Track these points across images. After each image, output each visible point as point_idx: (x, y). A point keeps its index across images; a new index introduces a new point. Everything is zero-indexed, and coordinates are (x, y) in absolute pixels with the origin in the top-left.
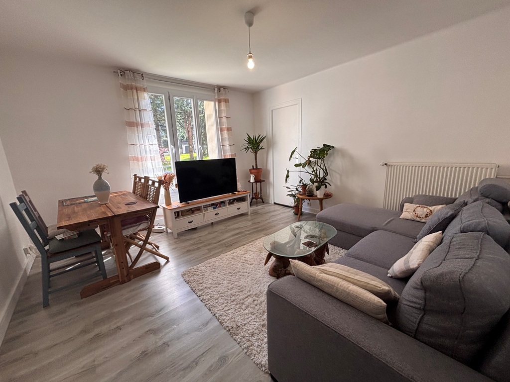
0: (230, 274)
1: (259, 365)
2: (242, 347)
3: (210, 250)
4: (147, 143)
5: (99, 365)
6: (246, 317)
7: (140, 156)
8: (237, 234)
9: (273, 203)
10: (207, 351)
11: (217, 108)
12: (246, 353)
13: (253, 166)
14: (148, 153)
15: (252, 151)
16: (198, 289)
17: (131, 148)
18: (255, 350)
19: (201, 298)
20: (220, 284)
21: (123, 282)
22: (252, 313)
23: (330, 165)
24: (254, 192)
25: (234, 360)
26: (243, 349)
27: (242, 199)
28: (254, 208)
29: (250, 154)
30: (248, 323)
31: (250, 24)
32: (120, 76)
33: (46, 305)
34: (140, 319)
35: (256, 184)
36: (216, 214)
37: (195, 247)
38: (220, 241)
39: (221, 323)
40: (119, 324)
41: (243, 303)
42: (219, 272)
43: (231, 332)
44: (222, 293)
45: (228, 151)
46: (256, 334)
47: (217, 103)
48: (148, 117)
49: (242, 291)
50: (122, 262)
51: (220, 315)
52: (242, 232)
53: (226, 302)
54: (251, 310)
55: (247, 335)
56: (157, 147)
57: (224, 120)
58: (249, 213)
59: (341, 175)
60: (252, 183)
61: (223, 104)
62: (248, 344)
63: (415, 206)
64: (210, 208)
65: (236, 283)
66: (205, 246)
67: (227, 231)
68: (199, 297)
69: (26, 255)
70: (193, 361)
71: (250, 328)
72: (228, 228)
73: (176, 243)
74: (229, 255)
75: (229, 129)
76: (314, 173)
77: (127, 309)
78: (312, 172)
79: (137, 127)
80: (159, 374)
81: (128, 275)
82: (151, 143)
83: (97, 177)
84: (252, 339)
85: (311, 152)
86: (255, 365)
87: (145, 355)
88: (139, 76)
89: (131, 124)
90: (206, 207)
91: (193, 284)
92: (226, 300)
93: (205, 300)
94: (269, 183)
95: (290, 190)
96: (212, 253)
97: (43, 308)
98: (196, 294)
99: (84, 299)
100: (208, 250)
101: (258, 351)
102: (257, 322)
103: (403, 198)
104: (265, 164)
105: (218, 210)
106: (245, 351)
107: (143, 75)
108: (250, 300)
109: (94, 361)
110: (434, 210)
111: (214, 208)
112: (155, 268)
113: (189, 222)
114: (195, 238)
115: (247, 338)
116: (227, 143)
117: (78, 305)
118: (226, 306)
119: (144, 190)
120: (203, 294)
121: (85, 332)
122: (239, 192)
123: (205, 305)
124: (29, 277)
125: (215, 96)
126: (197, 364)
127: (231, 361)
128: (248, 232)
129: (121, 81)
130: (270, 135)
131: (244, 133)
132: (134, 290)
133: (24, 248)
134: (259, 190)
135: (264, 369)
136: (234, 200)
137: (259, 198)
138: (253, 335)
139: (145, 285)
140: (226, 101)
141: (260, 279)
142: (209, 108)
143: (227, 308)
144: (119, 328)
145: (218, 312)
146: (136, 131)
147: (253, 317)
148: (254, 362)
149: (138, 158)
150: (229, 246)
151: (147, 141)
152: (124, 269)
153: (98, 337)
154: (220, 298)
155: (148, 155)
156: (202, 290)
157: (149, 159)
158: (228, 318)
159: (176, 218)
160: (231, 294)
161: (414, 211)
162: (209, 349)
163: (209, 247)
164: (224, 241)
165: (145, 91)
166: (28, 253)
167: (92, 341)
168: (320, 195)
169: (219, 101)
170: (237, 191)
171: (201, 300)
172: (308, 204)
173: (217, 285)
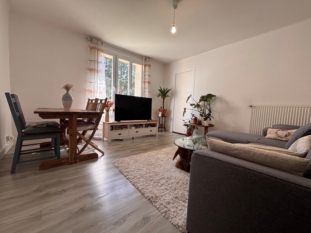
0: (148, 165)
1: (177, 226)
2: (161, 212)
3: (132, 152)
4: (99, 83)
5: (45, 215)
6: (162, 191)
7: (93, 90)
8: (150, 145)
9: (172, 132)
10: (133, 212)
11: (143, 69)
12: (164, 216)
13: (161, 107)
14: (99, 89)
15: (161, 97)
16: (125, 172)
17: (88, 84)
18: (172, 215)
19: (127, 177)
20: (141, 170)
21: (71, 163)
22: (166, 189)
23: (212, 107)
24: (161, 123)
25: (155, 221)
26: (162, 214)
27: (153, 125)
28: (160, 133)
29: (160, 99)
30: (164, 195)
31: (175, 7)
32: (89, 41)
33: (13, 172)
34: (81, 186)
35: (162, 118)
36: (136, 132)
37: (122, 149)
38: (139, 147)
39: (143, 194)
40: (64, 188)
41: (159, 183)
42: (139, 163)
43: (151, 201)
44: (142, 175)
45: (147, 95)
46: (171, 203)
47: (143, 66)
48: (102, 67)
49: (157, 175)
50: (73, 148)
51: (142, 189)
52: (154, 144)
53: (146, 180)
54: (166, 187)
55: (164, 203)
56: (104, 86)
57: (147, 76)
58: (157, 135)
59: (219, 114)
60: (160, 117)
61: (147, 67)
62: (166, 209)
63: (276, 130)
64: (133, 127)
65: (152, 170)
66: (129, 149)
67: (143, 143)
68: (126, 176)
69: (7, 141)
70: (122, 218)
71: (166, 199)
72: (144, 141)
73: (109, 146)
74: (145, 155)
75: (149, 83)
76: (201, 112)
77: (72, 180)
78: (201, 111)
79: (94, 72)
80: (93, 226)
81: (75, 158)
82: (101, 83)
83: (66, 92)
84: (169, 206)
85: (201, 97)
86: (172, 226)
87: (83, 211)
88: (100, 42)
89: (91, 70)
90: (131, 126)
91: (121, 168)
92: (146, 179)
93: (130, 178)
94: (171, 119)
95: (185, 122)
96: (134, 153)
97: (10, 174)
98: (123, 174)
99: (41, 171)
100: (131, 151)
101: (175, 215)
102: (170, 195)
103: (263, 127)
104: (169, 107)
105: (138, 130)
106: (164, 214)
107: (103, 43)
108: (164, 181)
109: (41, 211)
110: (291, 132)
111: (136, 128)
112: (93, 158)
113: (119, 134)
114: (122, 145)
115: (165, 205)
116: (147, 90)
117: (36, 174)
118: (146, 183)
119: (94, 107)
120: (129, 175)
121: (38, 191)
122: (152, 120)
123: (130, 182)
124: (5, 155)
125: (143, 62)
126: (124, 221)
127: (152, 221)
128: (157, 144)
129: (89, 43)
130: (173, 89)
131: (158, 86)
132: (78, 169)
133: (7, 136)
134: (163, 123)
135: (181, 229)
136: (148, 125)
137: (163, 128)
138: (169, 203)
139: (86, 166)
140: (149, 66)
141: (170, 169)
142: (138, 68)
143: (147, 185)
144: (65, 191)
145: (141, 186)
146: (93, 74)
147: (168, 192)
148: (172, 223)
149: (92, 91)
150: (146, 150)
151: (99, 81)
152: (73, 154)
153: (47, 195)
154: (141, 178)
155: (99, 90)
156: (128, 172)
157: (98, 92)
158: (148, 191)
159: (111, 130)
160: (150, 176)
161: (276, 133)
162: (134, 211)
163: (132, 150)
164: (142, 148)
165: (102, 52)
166: (9, 140)
167: (42, 197)
168: (206, 124)
169: (145, 66)
170: (151, 119)
171: (127, 179)
172: (196, 132)
173: (139, 170)
